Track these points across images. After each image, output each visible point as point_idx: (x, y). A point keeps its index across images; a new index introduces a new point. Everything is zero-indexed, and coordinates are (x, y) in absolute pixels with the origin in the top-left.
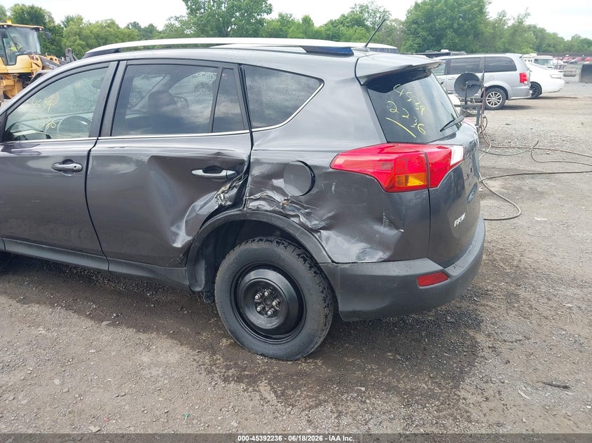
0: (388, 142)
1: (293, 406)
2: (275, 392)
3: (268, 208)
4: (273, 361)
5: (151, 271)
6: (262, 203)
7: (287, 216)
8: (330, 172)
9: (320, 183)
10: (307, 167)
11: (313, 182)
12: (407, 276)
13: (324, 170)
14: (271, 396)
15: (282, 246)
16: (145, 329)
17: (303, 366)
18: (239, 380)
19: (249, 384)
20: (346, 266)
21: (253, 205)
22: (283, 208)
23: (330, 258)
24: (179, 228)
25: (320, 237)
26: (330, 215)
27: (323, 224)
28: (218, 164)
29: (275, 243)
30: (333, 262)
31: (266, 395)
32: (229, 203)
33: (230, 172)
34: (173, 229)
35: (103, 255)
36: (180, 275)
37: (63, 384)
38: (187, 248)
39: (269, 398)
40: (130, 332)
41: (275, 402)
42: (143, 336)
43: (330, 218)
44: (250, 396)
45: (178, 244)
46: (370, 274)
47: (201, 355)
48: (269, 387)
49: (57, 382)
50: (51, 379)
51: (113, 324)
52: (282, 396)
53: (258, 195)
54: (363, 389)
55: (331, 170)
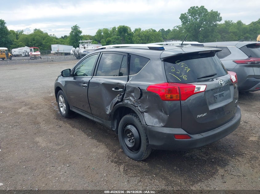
0: (168, 82)
1: (127, 175)
2: (124, 169)
3: (130, 103)
4: (131, 160)
5: (103, 121)
6: (129, 101)
7: (135, 106)
8: (146, 92)
9: (144, 95)
10: (139, 90)
11: (141, 95)
12: (170, 134)
13: (145, 91)
14: (122, 170)
15: (136, 117)
16: (99, 141)
17: (140, 164)
18: (116, 162)
19: (118, 165)
20: (150, 127)
21: (126, 101)
22: (134, 103)
23: (146, 123)
24: (109, 108)
25: (144, 115)
26: (147, 107)
27: (144, 110)
28: (118, 87)
29: (134, 116)
30: (146, 124)
31: (121, 169)
32: (120, 100)
33: (121, 90)
34: (107, 108)
35: (92, 114)
36: (109, 124)
37: (68, 152)
38: (110, 114)
39: (121, 170)
40: (95, 141)
41: (122, 172)
42: (98, 143)
43: (147, 108)
44: (116, 168)
45: (108, 113)
46: (157, 131)
47: (110, 152)
48: (124, 167)
49: (67, 151)
50: (66, 150)
51: (92, 138)
52: (125, 171)
53: (128, 98)
54: (155, 176)
55: (146, 91)
